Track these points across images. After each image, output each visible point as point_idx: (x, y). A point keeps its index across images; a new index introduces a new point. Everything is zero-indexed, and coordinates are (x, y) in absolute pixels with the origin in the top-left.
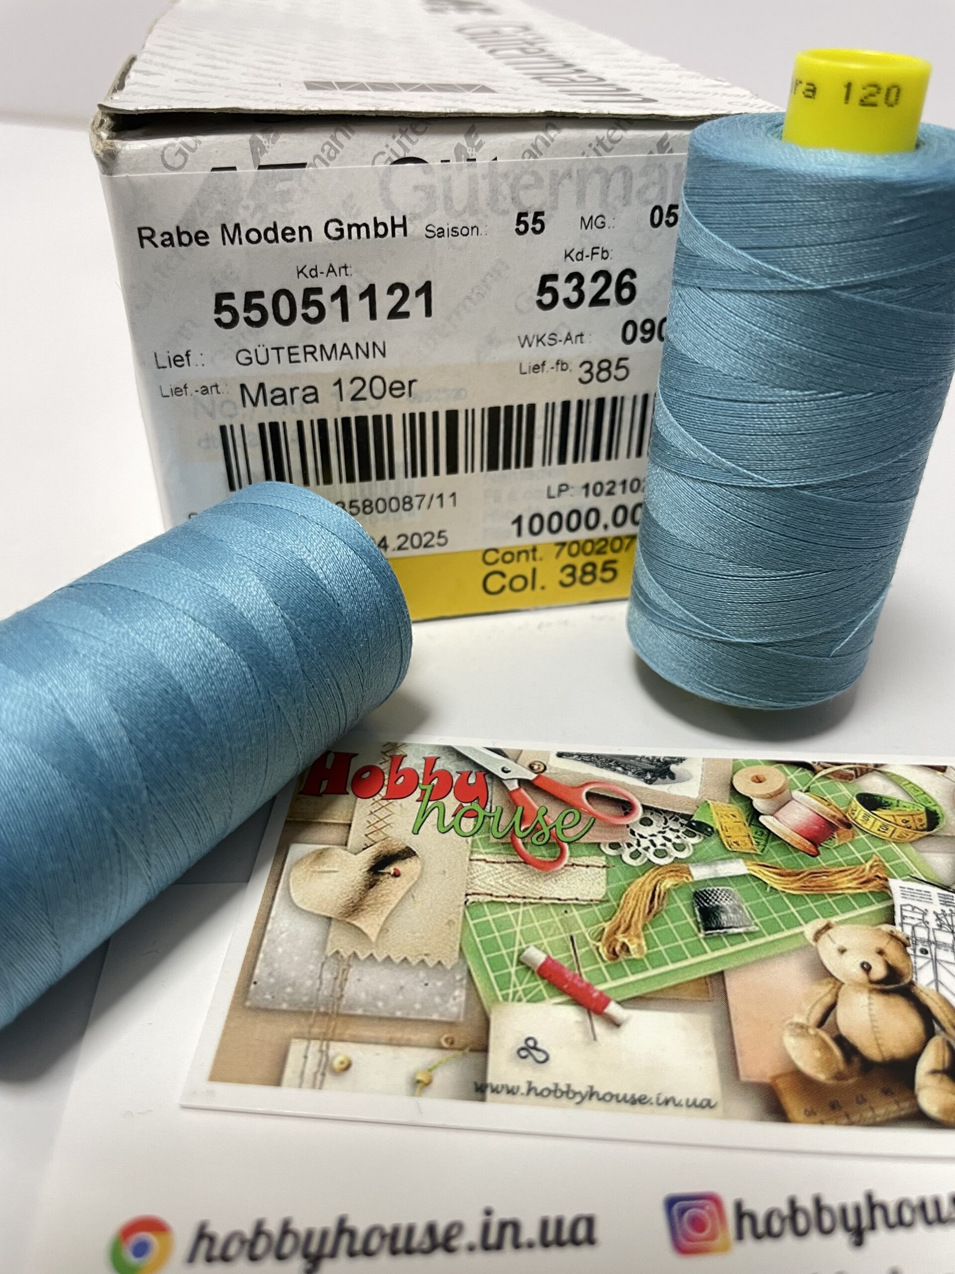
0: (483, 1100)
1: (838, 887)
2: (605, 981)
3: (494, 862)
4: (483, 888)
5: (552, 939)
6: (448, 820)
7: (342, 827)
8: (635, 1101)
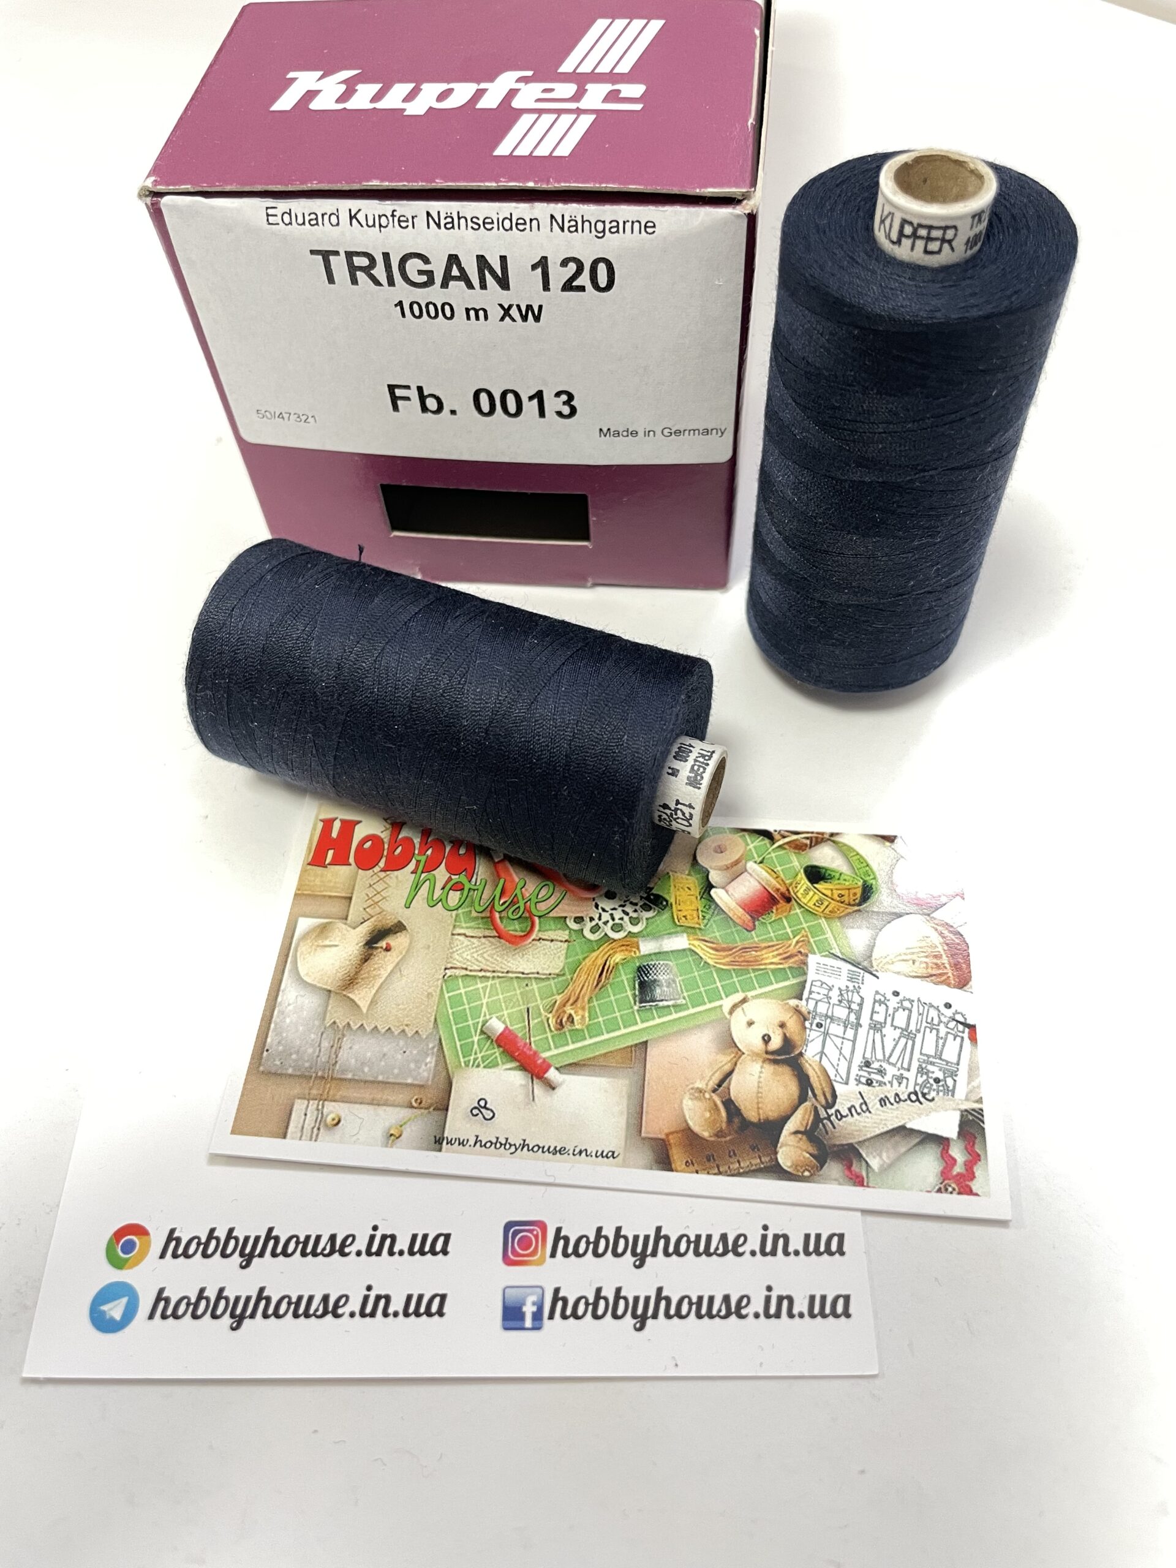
0: (440, 1150)
1: (763, 962)
2: (550, 1049)
3: (472, 937)
4: (460, 962)
5: (509, 1011)
6: (438, 893)
7: (344, 901)
8: (556, 1152)
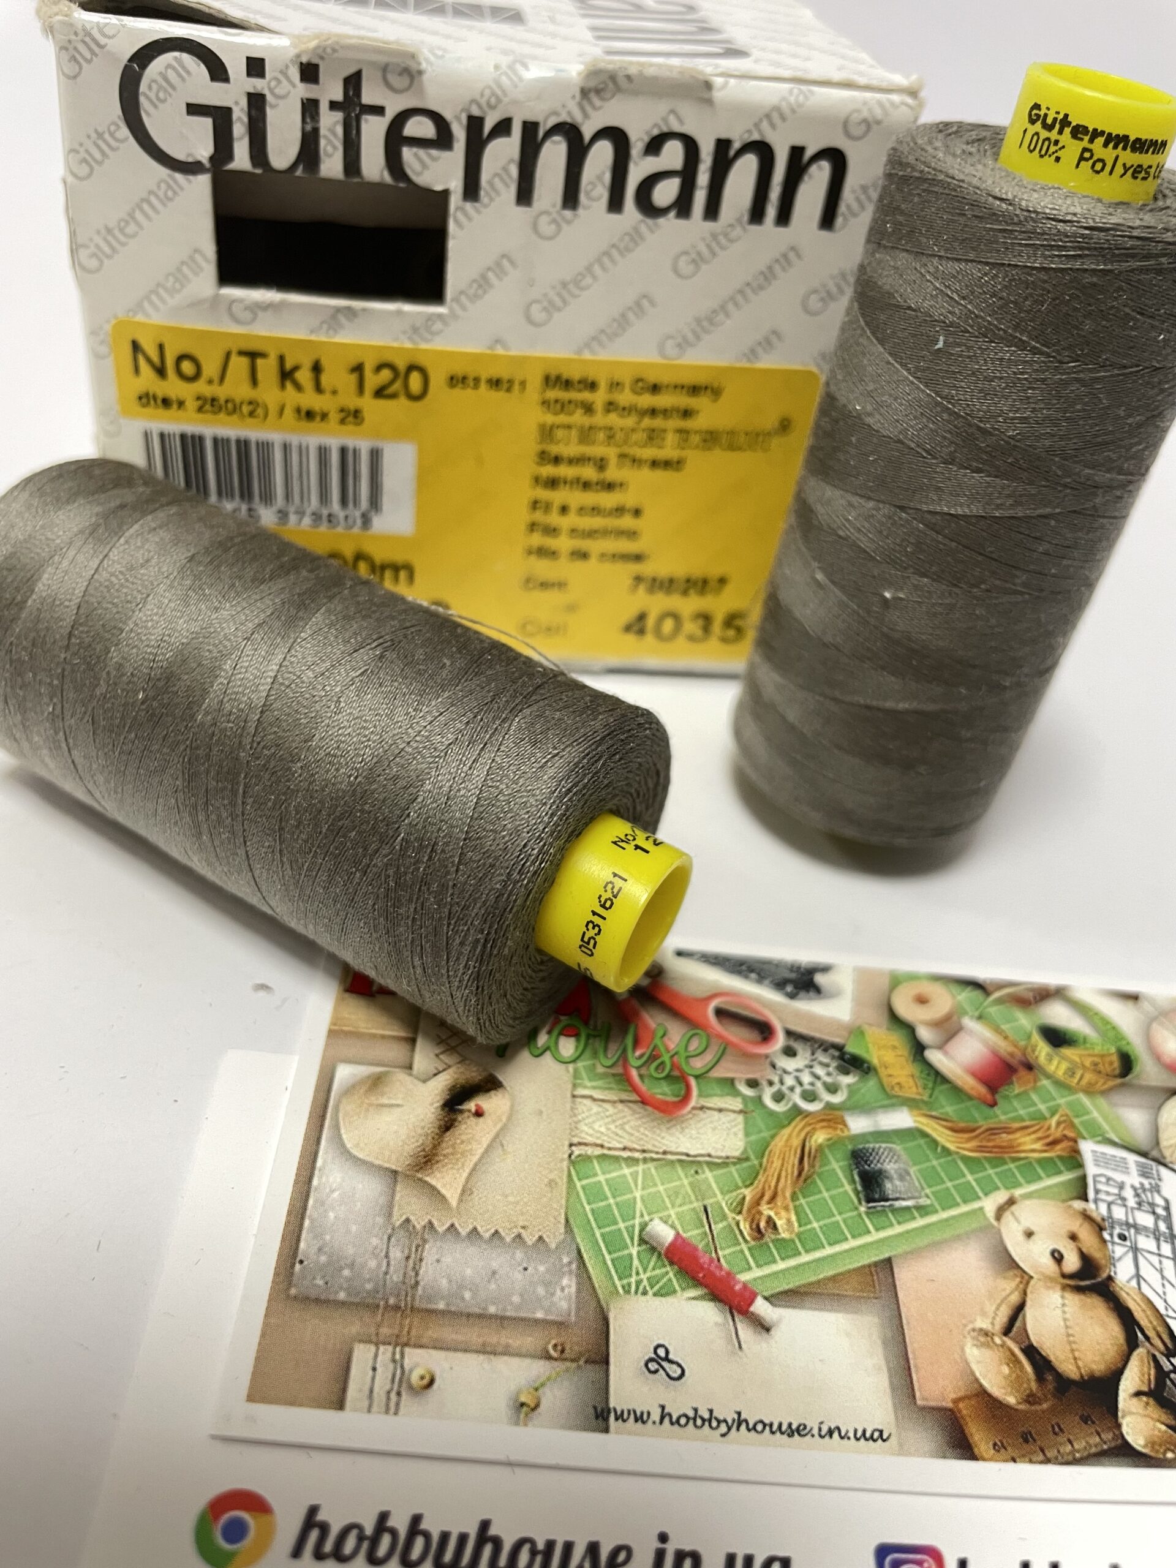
0: (606, 1430)
1: (1021, 1148)
2: (750, 1268)
3: (603, 1101)
4: (591, 1135)
5: (680, 1209)
7: (404, 1043)
8: (793, 1433)
